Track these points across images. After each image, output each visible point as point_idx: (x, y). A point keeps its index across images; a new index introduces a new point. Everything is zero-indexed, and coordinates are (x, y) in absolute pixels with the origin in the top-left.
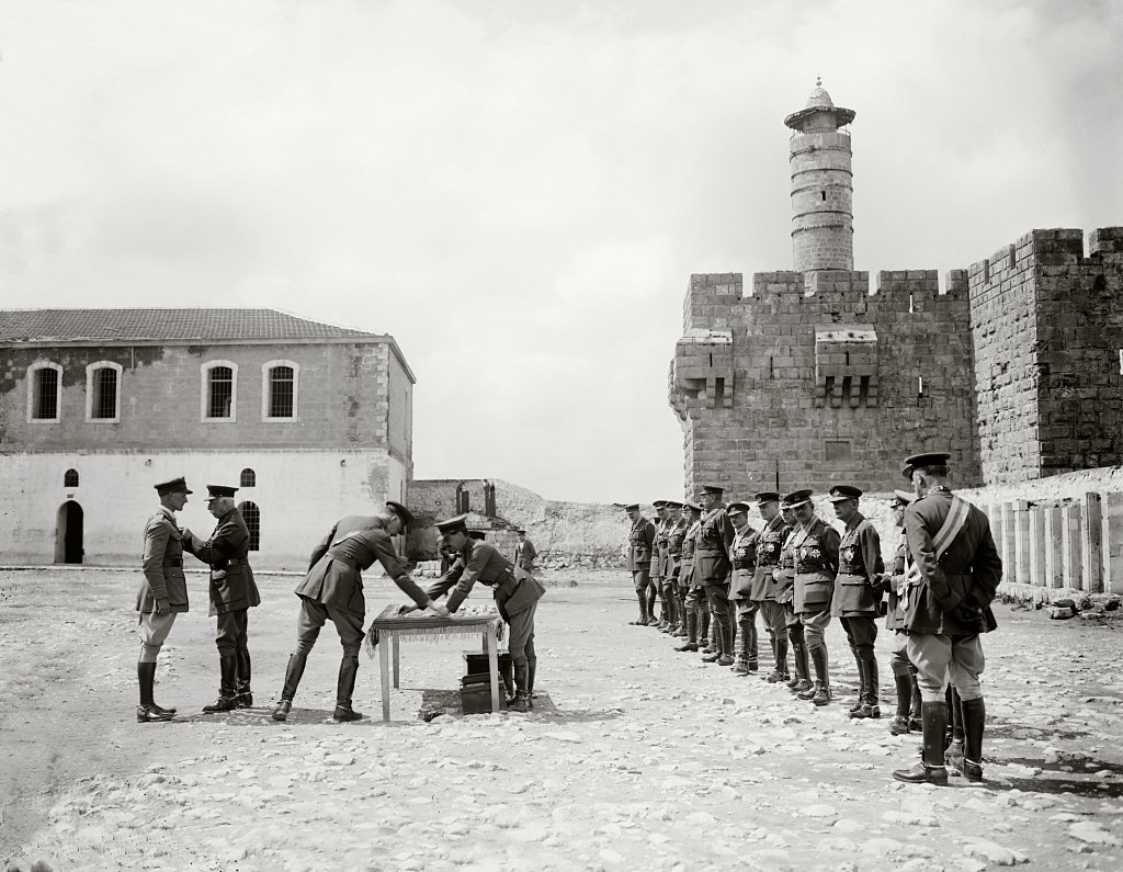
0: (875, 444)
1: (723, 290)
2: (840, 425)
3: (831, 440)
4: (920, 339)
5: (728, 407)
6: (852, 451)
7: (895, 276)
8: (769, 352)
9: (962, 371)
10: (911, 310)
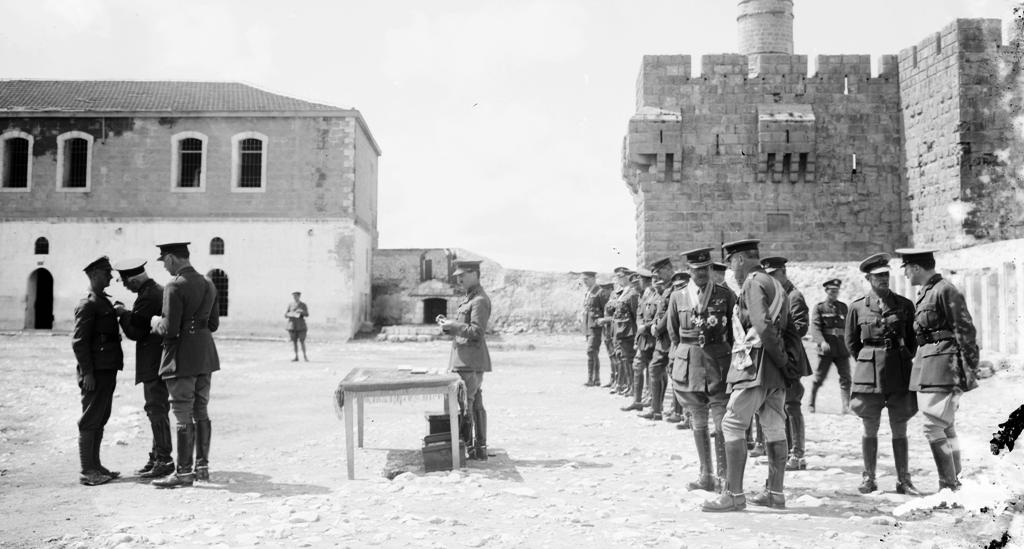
0: (812, 217)
1: (674, 71)
2: (780, 198)
3: (772, 212)
4: (855, 119)
5: (678, 181)
6: (792, 222)
7: (832, 60)
8: (715, 130)
9: (892, 149)
10: (846, 92)
